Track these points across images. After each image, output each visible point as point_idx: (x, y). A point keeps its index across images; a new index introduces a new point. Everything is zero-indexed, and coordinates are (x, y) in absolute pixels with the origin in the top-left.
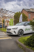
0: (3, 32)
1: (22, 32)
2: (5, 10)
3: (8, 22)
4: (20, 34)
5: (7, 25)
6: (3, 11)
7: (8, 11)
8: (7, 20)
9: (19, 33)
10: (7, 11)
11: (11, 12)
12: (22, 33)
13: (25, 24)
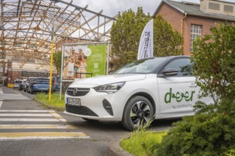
0: (50, 108)
1: (147, 108)
2: (70, 4)
3: (80, 59)
4: (134, 119)
5: (72, 75)
6: (59, 9)
7: (85, 9)
8: (77, 51)
9: (132, 115)
10: (78, 8)
11: (99, 15)
12: (146, 114)
13: (167, 69)
